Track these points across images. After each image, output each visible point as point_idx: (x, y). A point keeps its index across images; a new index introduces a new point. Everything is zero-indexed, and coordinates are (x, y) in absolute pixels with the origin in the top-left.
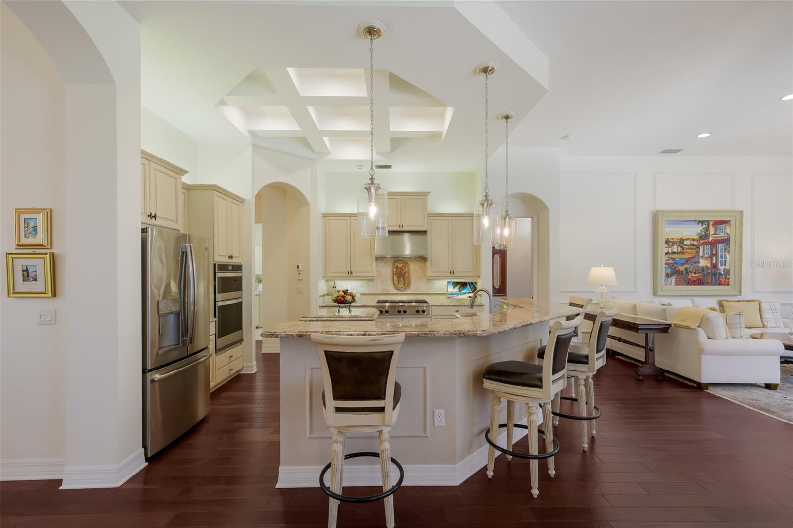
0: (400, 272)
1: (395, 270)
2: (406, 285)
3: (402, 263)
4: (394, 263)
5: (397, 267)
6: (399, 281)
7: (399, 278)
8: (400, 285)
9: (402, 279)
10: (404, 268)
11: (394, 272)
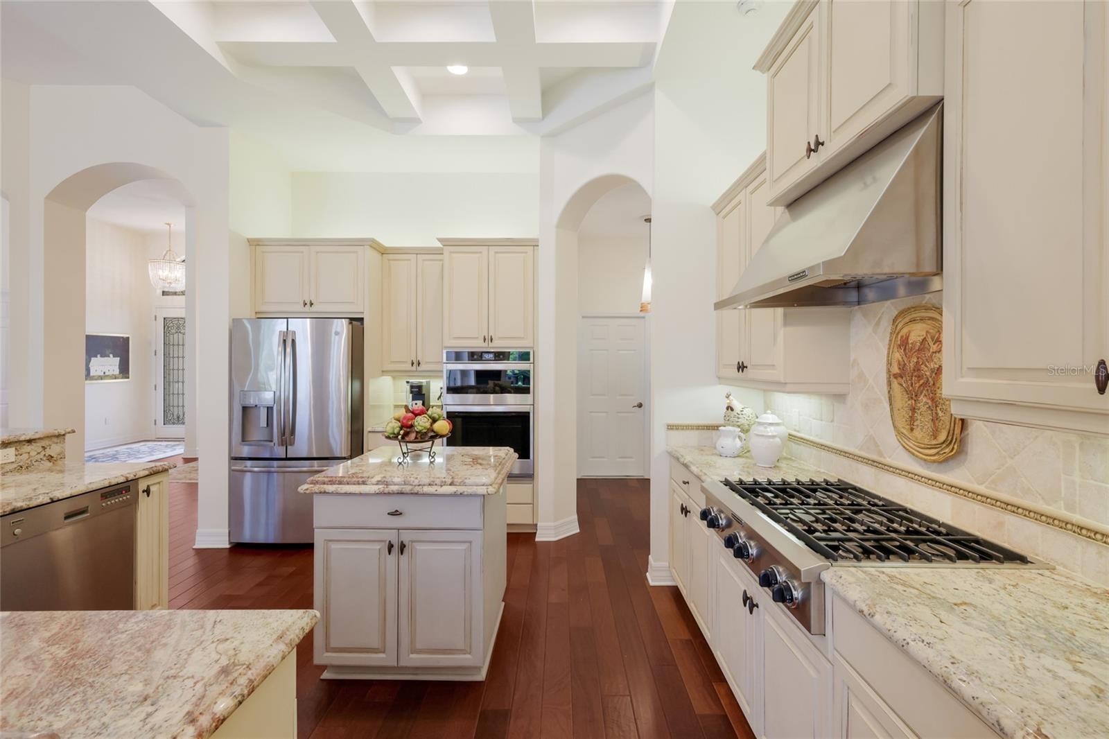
0: (917, 368)
1: (897, 355)
2: (942, 437)
3: (922, 319)
4: (894, 321)
5: (904, 344)
6: (913, 410)
7: (913, 396)
8: (917, 432)
9: (923, 399)
10: (934, 347)
11: (895, 370)
